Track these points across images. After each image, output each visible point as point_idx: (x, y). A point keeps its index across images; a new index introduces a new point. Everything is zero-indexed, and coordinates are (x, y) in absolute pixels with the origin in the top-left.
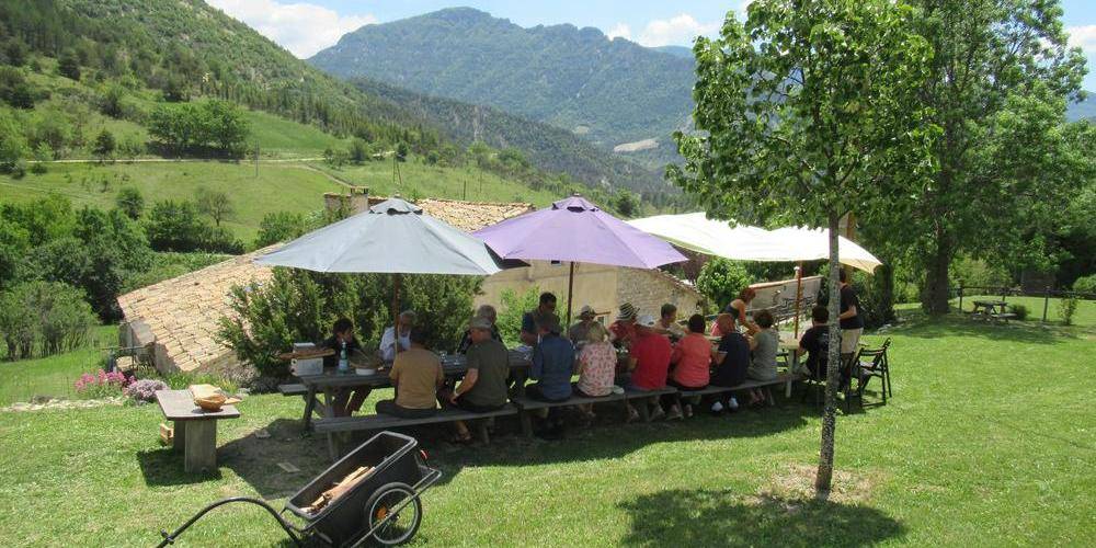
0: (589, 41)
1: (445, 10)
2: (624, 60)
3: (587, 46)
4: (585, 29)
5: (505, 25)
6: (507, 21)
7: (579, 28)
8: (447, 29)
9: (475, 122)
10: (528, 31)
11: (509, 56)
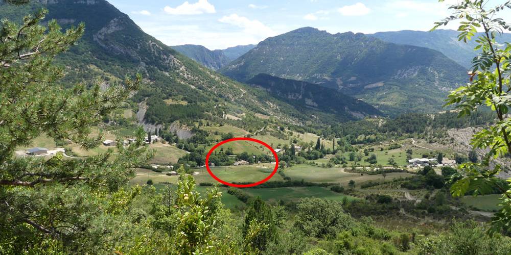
0: (358, 39)
1: (299, 29)
2: (373, 47)
3: (357, 41)
4: (357, 34)
5: (324, 33)
6: (325, 31)
7: (355, 33)
8: (301, 37)
9: (302, 87)
10: (334, 35)
11: (326, 47)
